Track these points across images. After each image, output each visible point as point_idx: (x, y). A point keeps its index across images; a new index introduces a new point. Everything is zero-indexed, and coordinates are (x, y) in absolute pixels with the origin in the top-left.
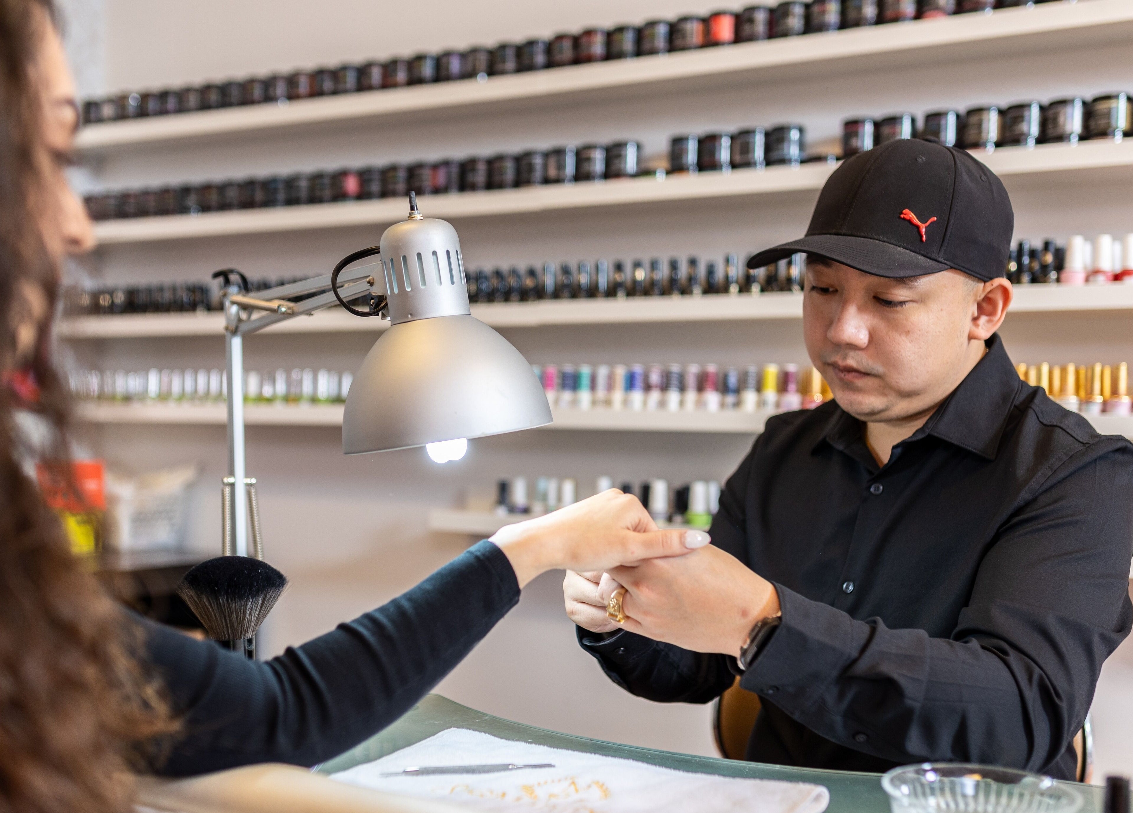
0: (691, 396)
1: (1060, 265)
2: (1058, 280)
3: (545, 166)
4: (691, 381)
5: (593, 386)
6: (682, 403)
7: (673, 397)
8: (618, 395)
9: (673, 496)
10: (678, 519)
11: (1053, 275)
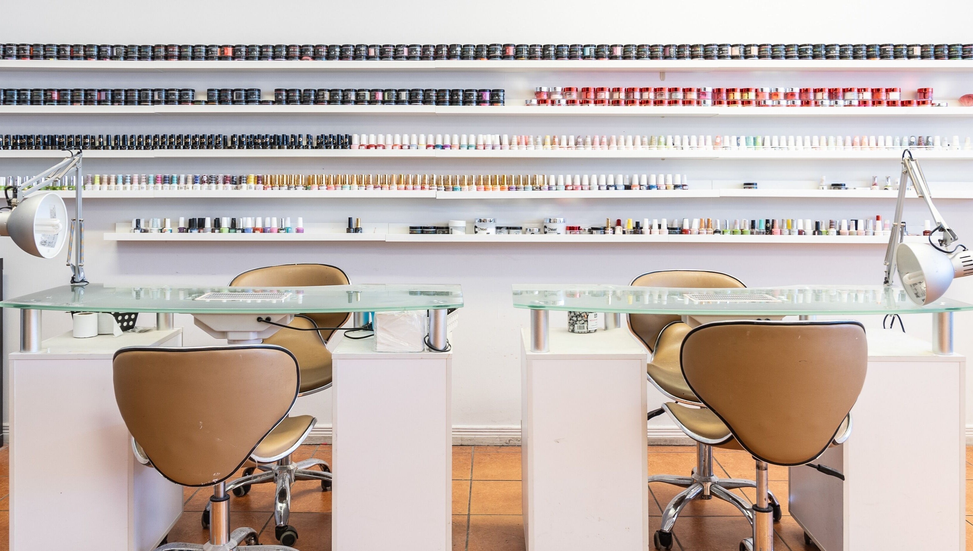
0: (221, 185)
1: (350, 143)
2: (350, 148)
3: (153, 96)
4: (220, 179)
5: (178, 183)
6: (217, 188)
7: (213, 185)
8: (190, 185)
9: (213, 222)
10: (217, 231)
11: (348, 146)
